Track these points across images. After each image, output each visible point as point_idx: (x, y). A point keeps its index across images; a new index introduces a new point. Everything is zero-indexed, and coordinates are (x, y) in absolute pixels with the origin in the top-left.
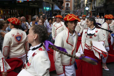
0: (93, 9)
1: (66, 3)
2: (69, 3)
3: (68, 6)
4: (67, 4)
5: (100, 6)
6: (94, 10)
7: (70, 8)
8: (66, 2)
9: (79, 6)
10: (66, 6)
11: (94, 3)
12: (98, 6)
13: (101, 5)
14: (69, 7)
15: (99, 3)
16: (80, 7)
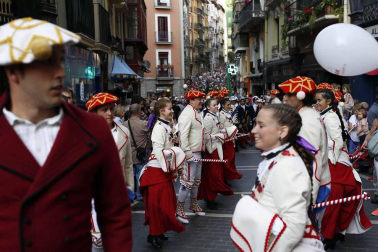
0: (252, 70)
1: (158, 51)
2: (169, 51)
3: (165, 63)
4: (161, 54)
5: (278, 58)
6: (258, 74)
7: (172, 68)
8: (159, 46)
9: (203, 62)
10: (158, 63)
11: (257, 50)
12: (270, 59)
13: (280, 54)
14: (168, 67)
15: (273, 50)
16: (209, 67)
